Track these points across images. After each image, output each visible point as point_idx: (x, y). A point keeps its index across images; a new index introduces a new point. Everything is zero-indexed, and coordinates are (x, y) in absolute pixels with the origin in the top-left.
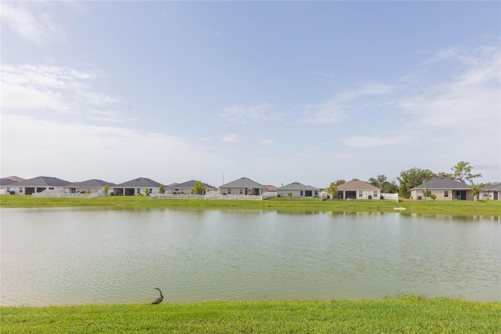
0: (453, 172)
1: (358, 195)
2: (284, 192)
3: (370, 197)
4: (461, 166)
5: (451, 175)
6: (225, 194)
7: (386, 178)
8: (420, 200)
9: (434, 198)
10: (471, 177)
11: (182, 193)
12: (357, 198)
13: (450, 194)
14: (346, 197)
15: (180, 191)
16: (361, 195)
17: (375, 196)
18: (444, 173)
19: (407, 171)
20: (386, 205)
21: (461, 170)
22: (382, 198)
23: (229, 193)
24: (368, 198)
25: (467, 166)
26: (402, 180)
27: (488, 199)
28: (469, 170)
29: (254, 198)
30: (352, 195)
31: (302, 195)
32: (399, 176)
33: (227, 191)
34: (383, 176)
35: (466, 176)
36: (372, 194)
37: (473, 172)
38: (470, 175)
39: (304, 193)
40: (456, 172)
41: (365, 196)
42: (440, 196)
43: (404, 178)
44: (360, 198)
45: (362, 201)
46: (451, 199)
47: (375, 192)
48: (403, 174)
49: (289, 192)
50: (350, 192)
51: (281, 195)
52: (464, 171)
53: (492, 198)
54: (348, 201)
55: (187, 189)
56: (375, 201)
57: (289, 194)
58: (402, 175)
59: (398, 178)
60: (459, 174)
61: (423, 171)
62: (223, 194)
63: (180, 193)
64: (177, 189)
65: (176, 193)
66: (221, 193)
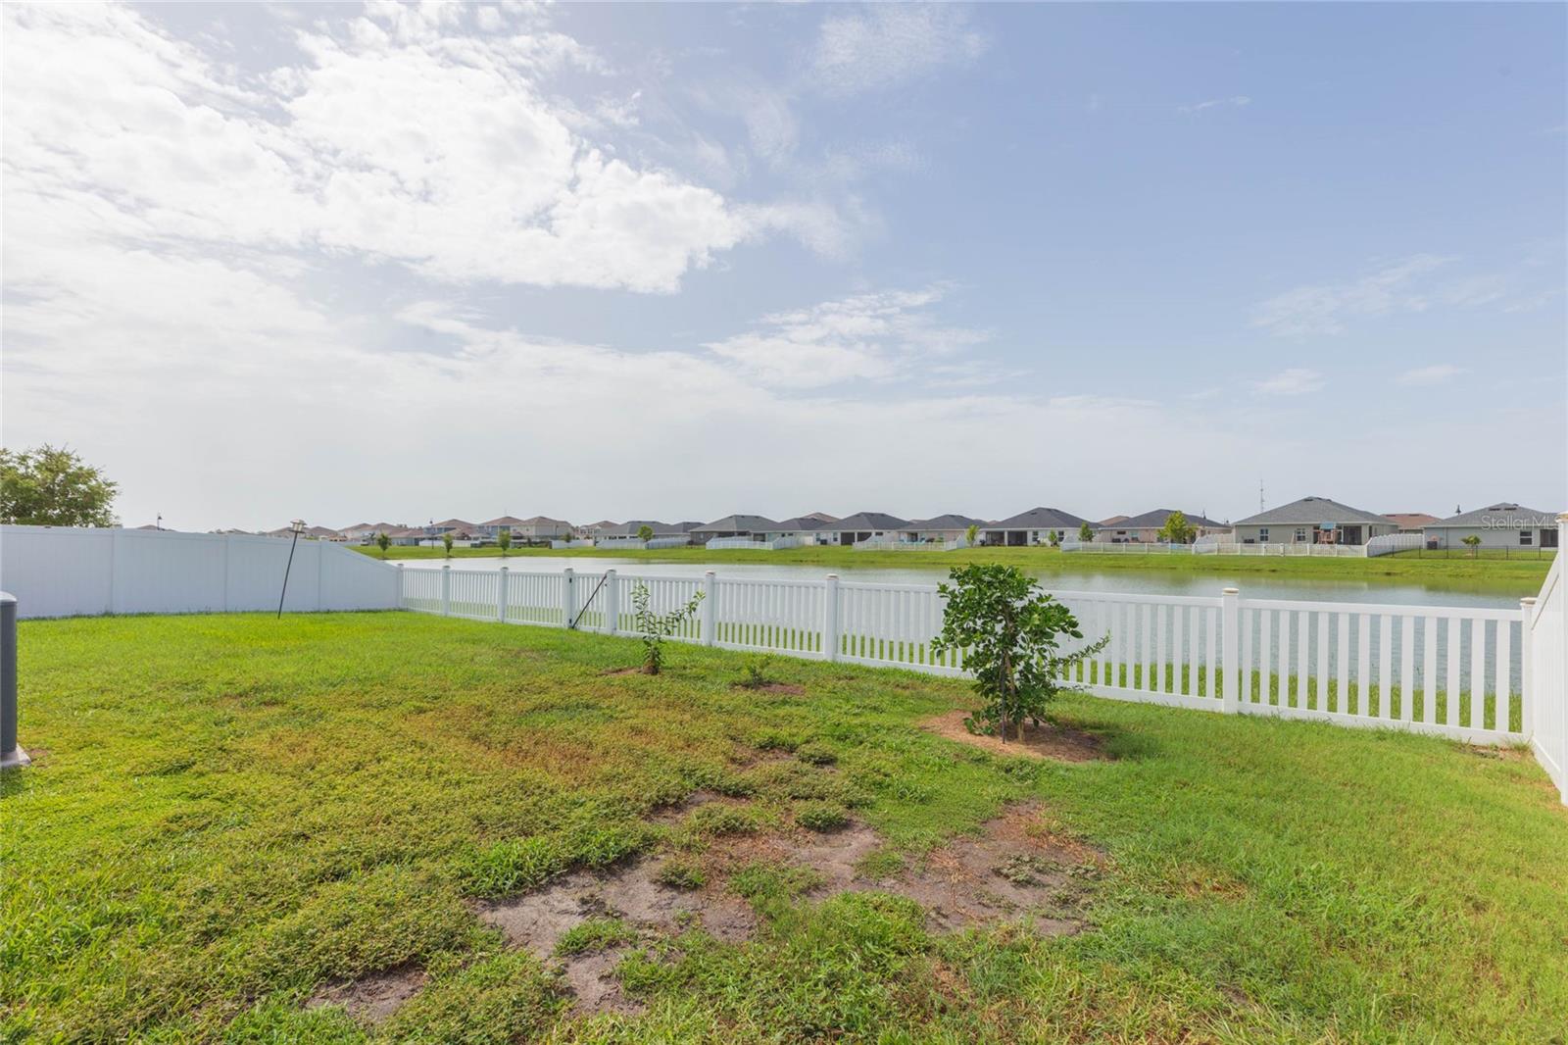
2: (1454, 533)
6: (1252, 541)
11: (1135, 540)
15: (1128, 535)
23: (1264, 539)
29: (1341, 551)
31: (1525, 541)
33: (1257, 534)
49: (1469, 535)
51: (1442, 543)
55: (1147, 530)
57: (1467, 542)
62: (1246, 542)
63: (1130, 539)
64: (1121, 530)
65: (1118, 541)
66: (1240, 539)
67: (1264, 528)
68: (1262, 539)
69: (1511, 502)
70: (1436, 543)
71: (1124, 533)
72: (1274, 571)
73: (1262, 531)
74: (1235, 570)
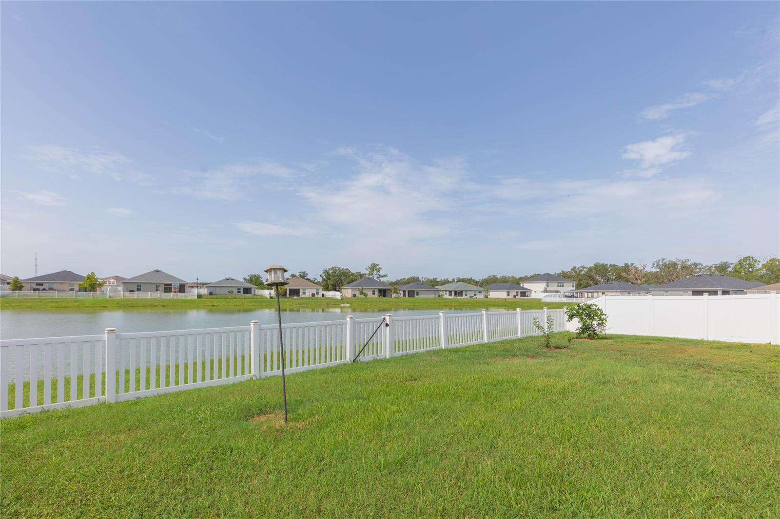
0: (367, 272)
1: (301, 293)
2: (217, 288)
3: (313, 295)
4: (374, 267)
5: (365, 274)
6: (133, 291)
7: (307, 274)
8: (355, 298)
9: (366, 295)
10: (380, 277)
11: (51, 289)
12: (300, 296)
13: (376, 292)
14: (290, 294)
15: (46, 286)
16: (304, 293)
17: (318, 293)
18: (360, 272)
19: (329, 269)
20: (333, 302)
21: (373, 271)
22: (323, 295)
23: (139, 290)
24: (311, 296)
25: (378, 267)
26: (324, 277)
27: (399, 296)
28: (378, 270)
29: (181, 296)
30: (295, 292)
31: (239, 292)
32: (321, 274)
33: (135, 288)
34: (304, 273)
35: (377, 276)
36: (315, 292)
37: (382, 273)
38: (380, 275)
39: (242, 291)
40: (370, 272)
41: (308, 294)
42: (370, 293)
43: (325, 275)
44: (304, 296)
45: (306, 298)
46: (377, 296)
47: (318, 290)
48: (326, 272)
49: (229, 290)
50: (293, 290)
51: (214, 293)
52: (375, 271)
53: (402, 295)
54: (295, 299)
55: (61, 283)
56: (317, 298)
57: (229, 292)
58: (324, 273)
59: (321, 276)
60: (372, 274)
61: (343, 269)
62: (130, 291)
63: (47, 289)
64: (40, 284)
65: (38, 290)
66: (126, 290)
67: (139, 284)
68: (138, 290)
69: (234, 278)
70: (212, 293)
71: (42, 285)
72: (164, 306)
73: (138, 286)
74: (143, 306)
